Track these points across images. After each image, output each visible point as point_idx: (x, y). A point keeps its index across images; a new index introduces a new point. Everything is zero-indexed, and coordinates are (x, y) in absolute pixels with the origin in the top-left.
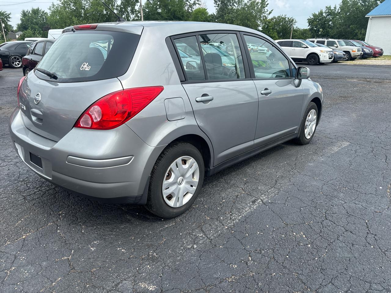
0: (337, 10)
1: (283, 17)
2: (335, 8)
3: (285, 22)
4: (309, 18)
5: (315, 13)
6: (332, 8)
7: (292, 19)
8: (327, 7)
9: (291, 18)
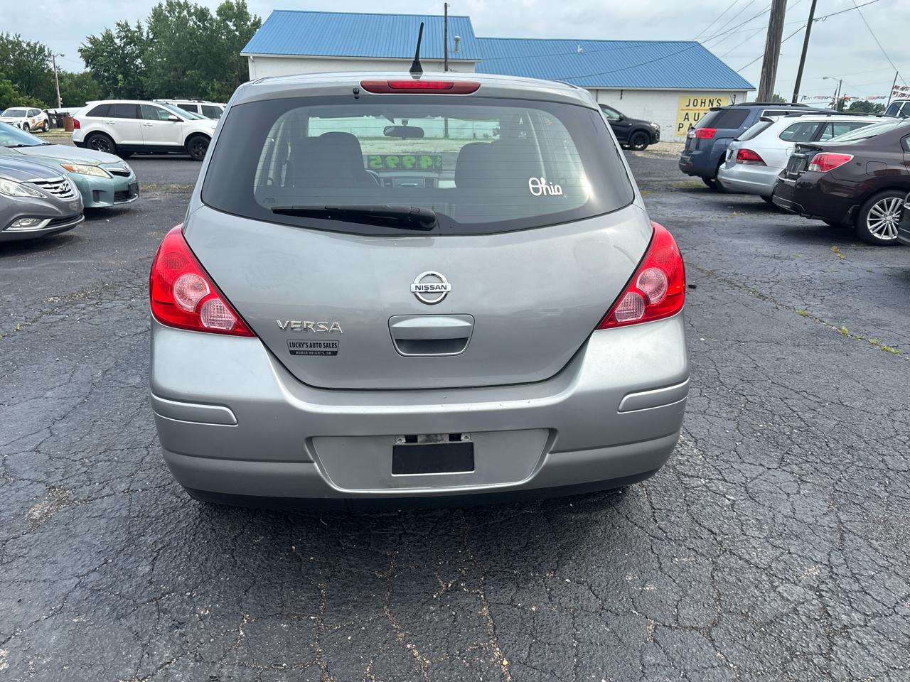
0: (145, 34)
1: (11, 38)
2: (139, 27)
3: (21, 54)
4: (83, 47)
5: (94, 37)
6: (133, 28)
7: (38, 46)
8: (119, 25)
9: (36, 44)
